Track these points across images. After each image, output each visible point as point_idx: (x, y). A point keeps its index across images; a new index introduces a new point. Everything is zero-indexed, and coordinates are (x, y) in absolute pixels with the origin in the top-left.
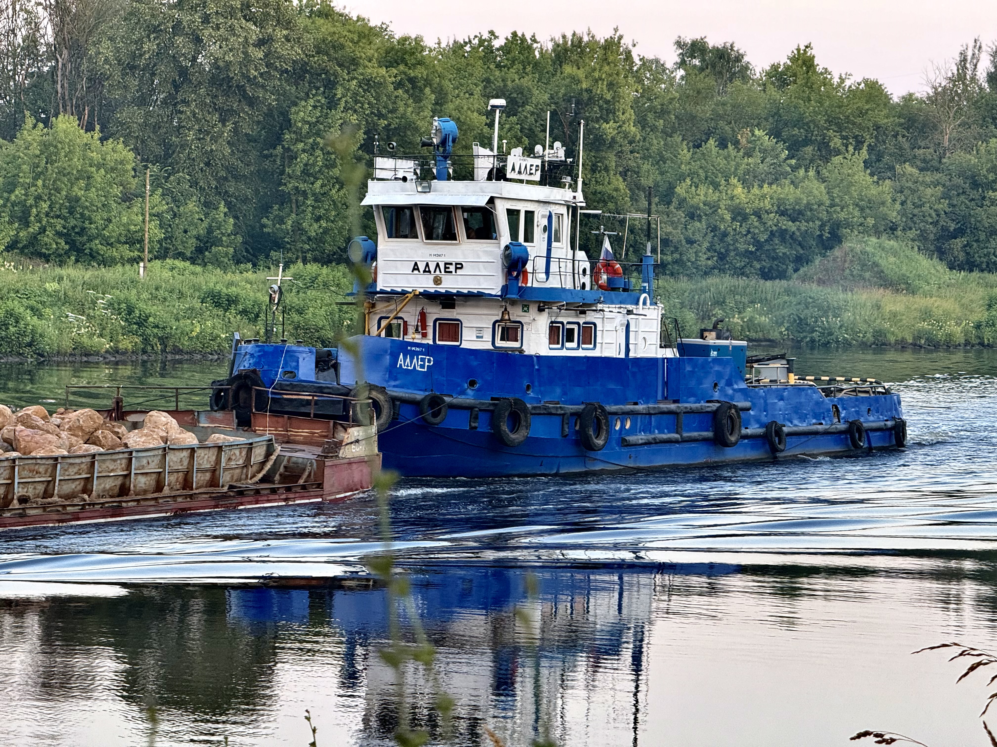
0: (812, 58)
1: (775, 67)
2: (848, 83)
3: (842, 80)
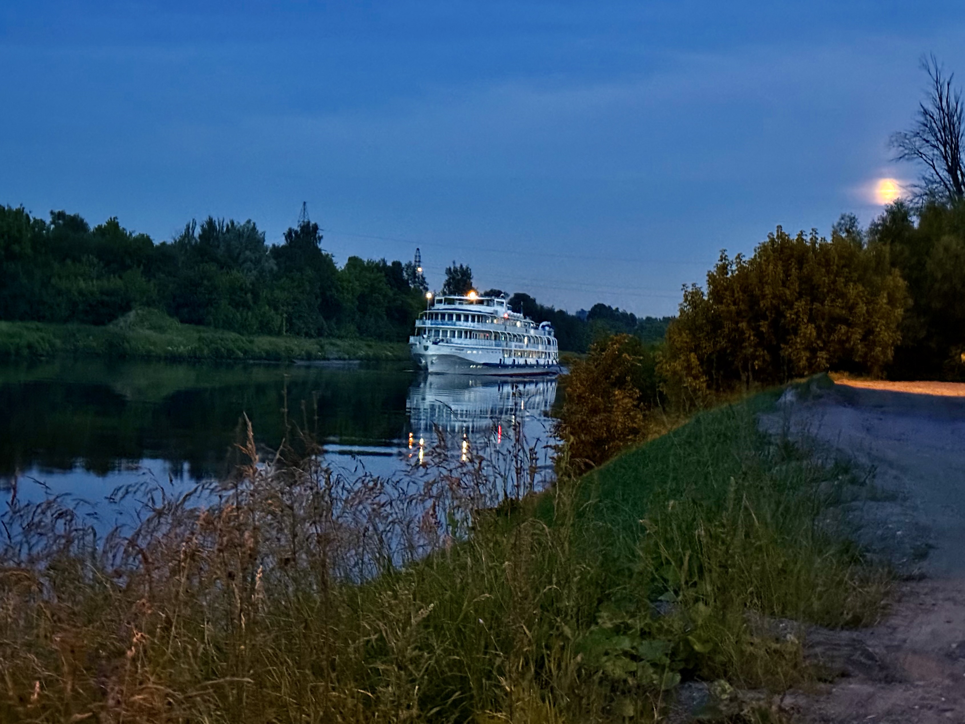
0: (118, 223)
1: (100, 227)
2: (133, 235)
3: (131, 234)
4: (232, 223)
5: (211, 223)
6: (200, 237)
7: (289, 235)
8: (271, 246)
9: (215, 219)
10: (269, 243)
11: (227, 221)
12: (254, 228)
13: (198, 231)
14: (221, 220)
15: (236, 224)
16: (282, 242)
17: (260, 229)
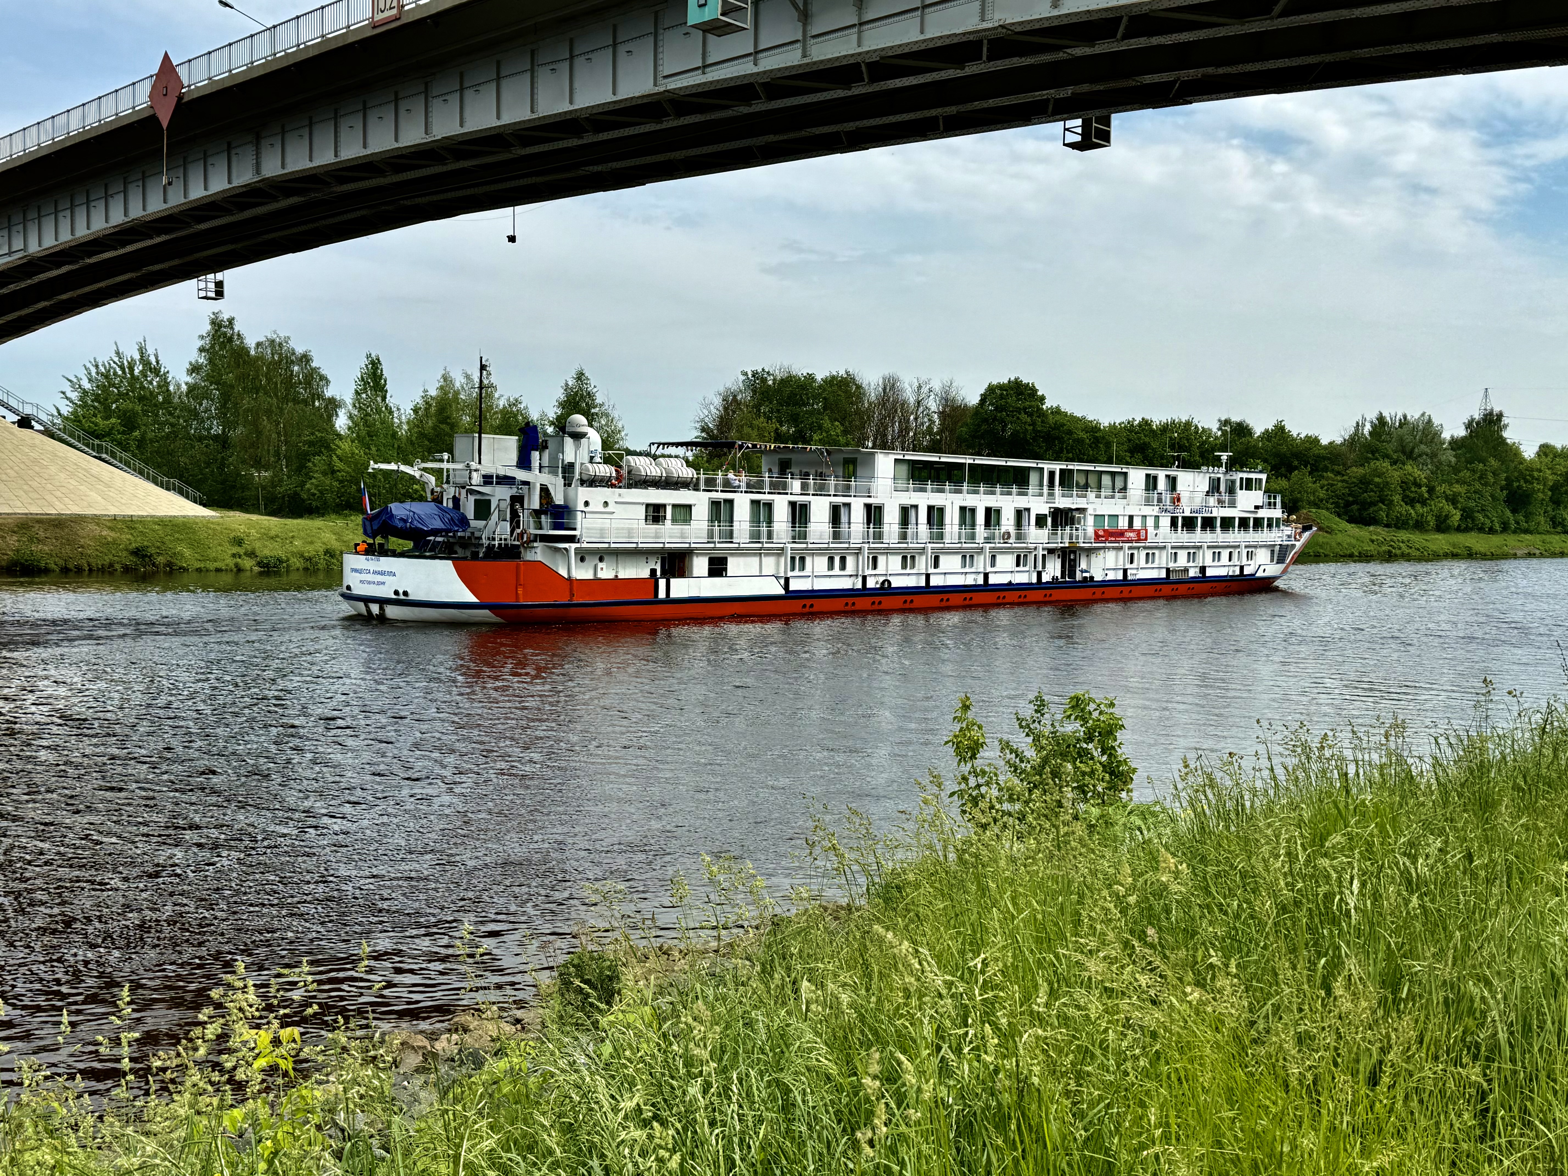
4: (1405, 417)
5: (1381, 419)
6: (1370, 433)
7: (1469, 426)
8: (1448, 438)
9: (1386, 414)
10: (1446, 435)
11: (1400, 416)
12: (1430, 420)
13: (1368, 428)
14: (1393, 414)
15: (1409, 417)
16: (1461, 432)
17: (1436, 421)
